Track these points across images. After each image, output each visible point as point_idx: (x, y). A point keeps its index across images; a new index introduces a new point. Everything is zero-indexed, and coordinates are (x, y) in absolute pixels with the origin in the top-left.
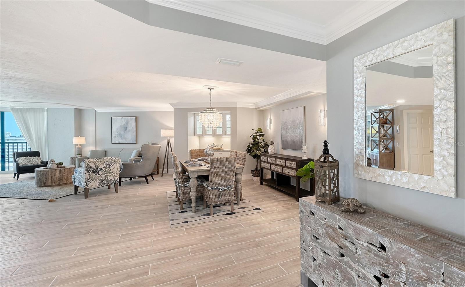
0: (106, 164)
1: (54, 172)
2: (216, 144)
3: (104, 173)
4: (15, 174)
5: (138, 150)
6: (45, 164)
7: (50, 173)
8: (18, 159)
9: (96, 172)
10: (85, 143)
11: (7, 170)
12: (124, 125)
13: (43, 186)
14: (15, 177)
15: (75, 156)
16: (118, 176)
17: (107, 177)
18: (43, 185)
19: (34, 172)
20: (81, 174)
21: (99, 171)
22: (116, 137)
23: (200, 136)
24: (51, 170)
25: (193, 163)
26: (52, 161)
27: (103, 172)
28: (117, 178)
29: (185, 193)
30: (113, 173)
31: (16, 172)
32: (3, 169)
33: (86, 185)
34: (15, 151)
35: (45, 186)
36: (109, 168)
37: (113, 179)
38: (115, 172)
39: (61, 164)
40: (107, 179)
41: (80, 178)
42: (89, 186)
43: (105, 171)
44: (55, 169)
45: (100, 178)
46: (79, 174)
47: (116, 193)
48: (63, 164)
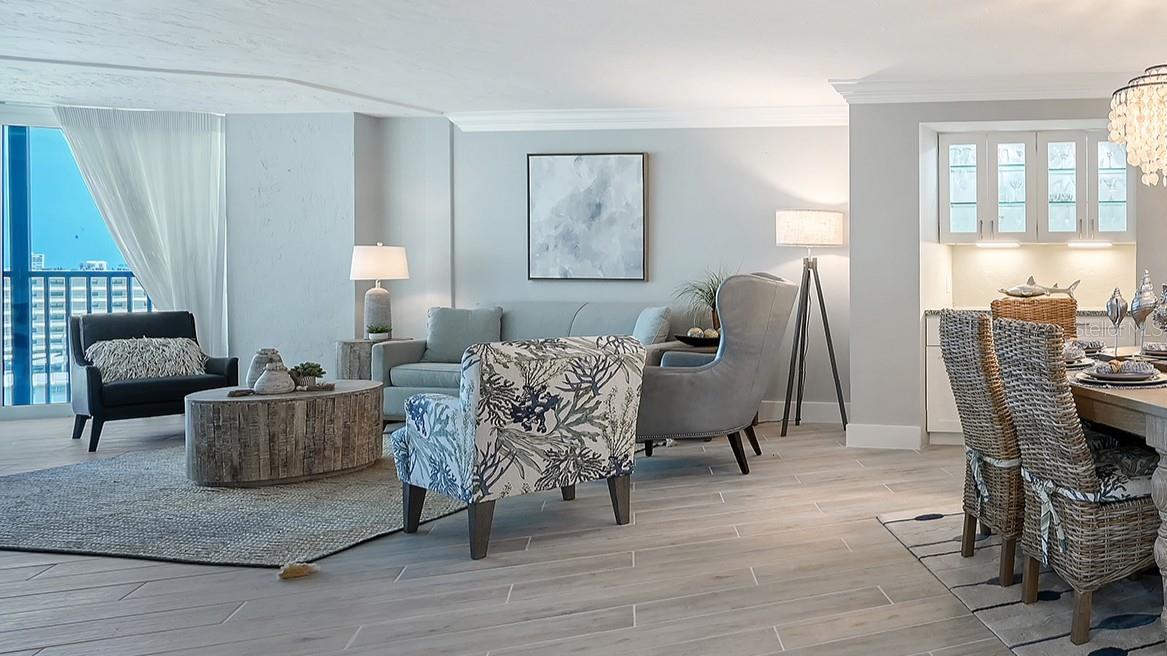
0: (579, 371)
1: (283, 414)
2: (1041, 284)
3: (567, 418)
4: (81, 421)
5: (665, 307)
6: (224, 373)
7: (262, 419)
8: (93, 347)
9: (529, 412)
10: (408, 278)
11: (38, 398)
12: (589, 191)
13: (227, 486)
14: (79, 437)
15: (358, 334)
16: (629, 435)
17: (581, 441)
18: (228, 479)
19: (182, 411)
20: (449, 428)
21: (542, 413)
22: (548, 249)
23: (960, 245)
24: (268, 403)
25: (1115, 368)
26: (268, 359)
27: (562, 416)
28: (627, 447)
29: (1100, 543)
30: (606, 423)
31: (88, 413)
32: (22, 394)
33: (482, 485)
34: (79, 312)
35: (236, 480)
36: (591, 393)
37: (605, 454)
38: (619, 413)
39: (313, 371)
40: (577, 452)
41: (443, 448)
42: (495, 492)
43: (573, 412)
44: (288, 397)
45: (547, 447)
46: (438, 427)
47: (619, 523)
48: (319, 373)
